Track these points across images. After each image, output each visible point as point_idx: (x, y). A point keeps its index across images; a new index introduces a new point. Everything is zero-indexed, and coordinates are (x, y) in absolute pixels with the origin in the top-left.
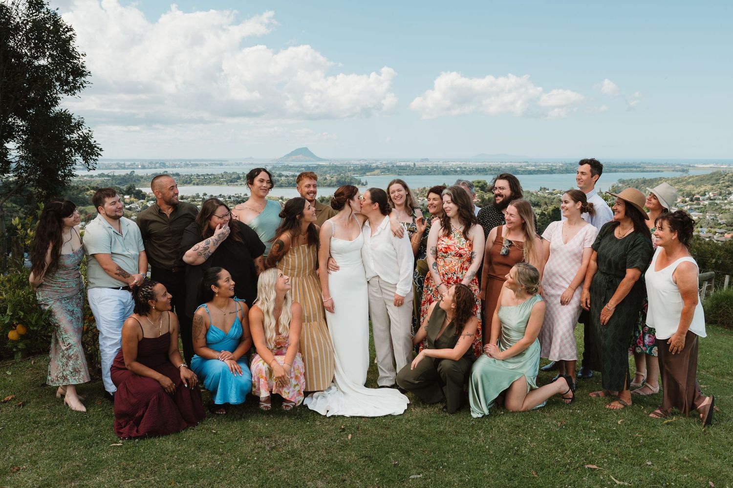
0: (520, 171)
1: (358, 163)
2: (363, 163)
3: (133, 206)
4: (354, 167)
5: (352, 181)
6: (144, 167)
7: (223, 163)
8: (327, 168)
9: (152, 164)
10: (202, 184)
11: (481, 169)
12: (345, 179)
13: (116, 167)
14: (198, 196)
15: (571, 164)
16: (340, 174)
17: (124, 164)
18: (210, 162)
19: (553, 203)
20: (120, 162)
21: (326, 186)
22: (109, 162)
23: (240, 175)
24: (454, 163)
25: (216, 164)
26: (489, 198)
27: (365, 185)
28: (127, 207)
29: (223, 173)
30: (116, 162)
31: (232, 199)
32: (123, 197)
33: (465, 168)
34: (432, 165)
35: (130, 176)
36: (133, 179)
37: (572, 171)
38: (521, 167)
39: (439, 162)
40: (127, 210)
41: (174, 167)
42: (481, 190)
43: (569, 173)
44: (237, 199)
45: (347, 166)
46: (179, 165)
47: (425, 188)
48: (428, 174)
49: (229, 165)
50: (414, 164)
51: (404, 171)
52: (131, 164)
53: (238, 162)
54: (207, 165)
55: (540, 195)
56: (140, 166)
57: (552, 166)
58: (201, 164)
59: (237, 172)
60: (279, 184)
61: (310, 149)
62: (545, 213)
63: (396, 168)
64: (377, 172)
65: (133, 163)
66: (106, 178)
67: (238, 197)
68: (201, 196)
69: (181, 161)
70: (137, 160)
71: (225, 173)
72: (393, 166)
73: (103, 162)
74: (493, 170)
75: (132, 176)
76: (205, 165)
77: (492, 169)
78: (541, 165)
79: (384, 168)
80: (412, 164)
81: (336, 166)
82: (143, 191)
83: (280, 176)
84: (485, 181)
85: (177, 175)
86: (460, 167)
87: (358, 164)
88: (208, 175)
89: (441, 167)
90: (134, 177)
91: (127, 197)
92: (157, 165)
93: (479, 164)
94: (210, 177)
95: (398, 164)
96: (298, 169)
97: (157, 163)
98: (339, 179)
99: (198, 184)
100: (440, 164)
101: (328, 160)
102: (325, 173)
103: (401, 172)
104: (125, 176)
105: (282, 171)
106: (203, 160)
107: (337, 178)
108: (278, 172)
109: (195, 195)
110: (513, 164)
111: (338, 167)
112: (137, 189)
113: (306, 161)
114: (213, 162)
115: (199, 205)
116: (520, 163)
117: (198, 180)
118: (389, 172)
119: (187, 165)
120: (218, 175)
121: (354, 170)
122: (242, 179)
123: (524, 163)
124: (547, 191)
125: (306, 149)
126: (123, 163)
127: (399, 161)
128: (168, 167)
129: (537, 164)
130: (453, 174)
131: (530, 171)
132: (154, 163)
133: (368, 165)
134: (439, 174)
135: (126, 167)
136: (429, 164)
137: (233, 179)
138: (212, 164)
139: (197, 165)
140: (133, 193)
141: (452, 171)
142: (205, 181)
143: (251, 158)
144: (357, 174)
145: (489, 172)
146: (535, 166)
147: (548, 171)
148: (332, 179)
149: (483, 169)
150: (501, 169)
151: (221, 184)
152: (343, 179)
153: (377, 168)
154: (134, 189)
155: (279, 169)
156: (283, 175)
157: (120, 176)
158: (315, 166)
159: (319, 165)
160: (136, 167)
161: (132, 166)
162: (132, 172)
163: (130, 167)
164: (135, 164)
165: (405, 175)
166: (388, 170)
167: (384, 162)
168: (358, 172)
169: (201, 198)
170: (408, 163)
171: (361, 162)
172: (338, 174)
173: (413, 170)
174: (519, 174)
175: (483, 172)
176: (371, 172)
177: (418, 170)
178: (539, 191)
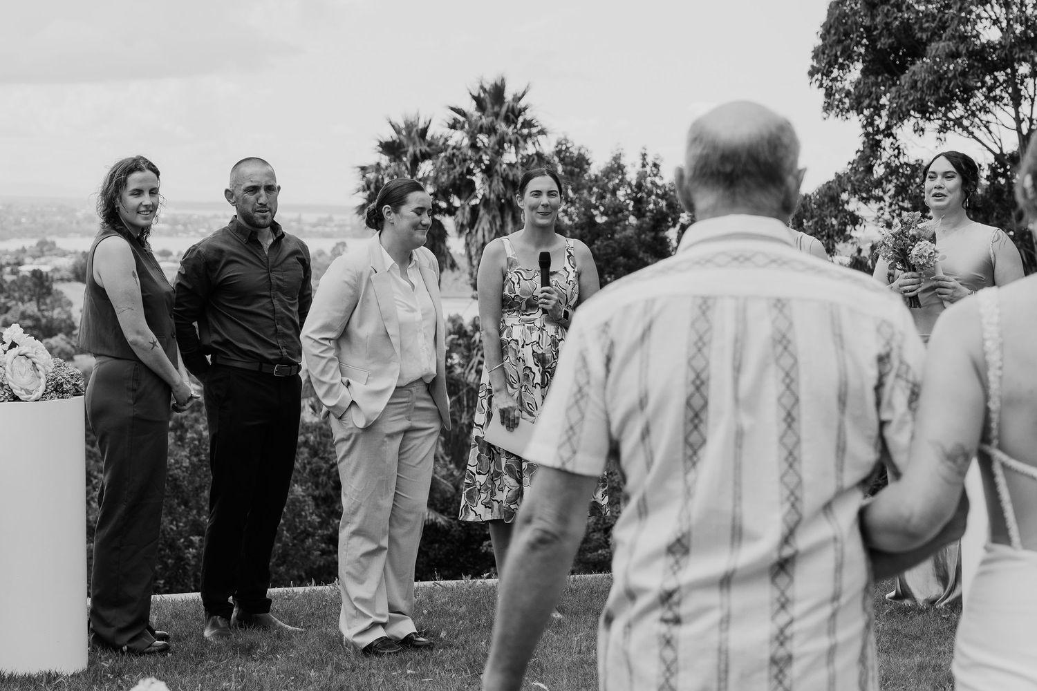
17: (299, 221)
56: (348, 229)
65: (325, 216)
126: (295, 215)
135: (307, 228)
160: (335, 229)
161: (325, 226)
162: (338, 244)
163: (320, 229)
164: (330, 219)
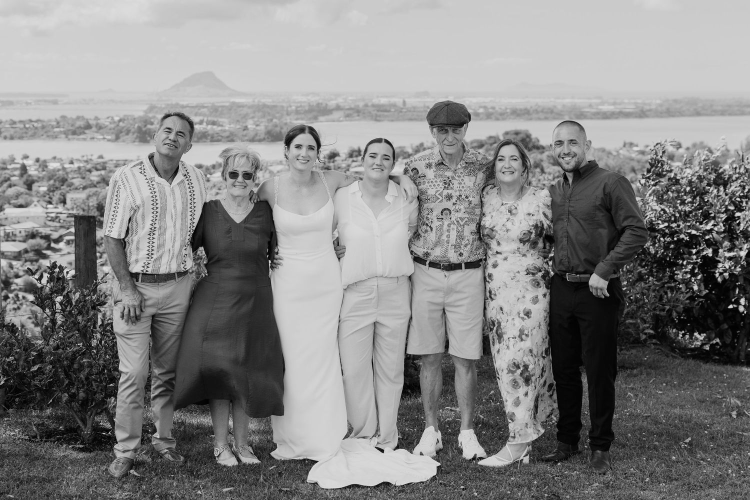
0: (588, 114)
1: (304, 99)
2: (314, 100)
4: (297, 107)
7: (59, 99)
8: (249, 108)
10: (21, 138)
11: (521, 110)
12: (282, 128)
14: (13, 161)
15: (675, 101)
16: (272, 120)
18: (34, 99)
21: (247, 140)
23: (91, 122)
24: (474, 100)
25: (45, 101)
29: (59, 119)
31: (76, 165)
33: (493, 108)
37: (678, 114)
38: (590, 106)
43: (673, 116)
44: (85, 164)
45: (284, 105)
47: (422, 144)
50: (404, 102)
51: (386, 114)
53: (87, 98)
54: (30, 104)
55: (624, 155)
57: (645, 104)
58: (17, 102)
64: (336, 115)
67: (86, 161)
68: (19, 160)
71: (63, 117)
72: (366, 105)
74: (542, 111)
76: (26, 103)
77: (540, 109)
78: (624, 103)
79: (351, 109)
80: (398, 101)
81: (265, 106)
84: (527, 131)
86: (485, 107)
87: (304, 102)
88: (31, 121)
93: (518, 102)
94: (36, 125)
95: (376, 101)
96: (196, 110)
98: (270, 128)
99: (12, 138)
101: (250, 95)
102: (244, 117)
103: (380, 116)
106: (20, 94)
107: (266, 127)
110: (576, 101)
111: (268, 107)
113: (211, 96)
114: (41, 98)
115: (14, 176)
116: (587, 99)
117: (12, 131)
118: (358, 116)
120: (50, 121)
121: (297, 112)
122: (94, 129)
123: (595, 99)
124: (635, 149)
125: (210, 75)
127: (378, 97)
129: (617, 101)
131: (605, 113)
133: (321, 104)
136: (430, 101)
137: (78, 128)
138: (39, 101)
139: (11, 103)
142: (26, 133)
143: (111, 91)
145: (534, 116)
146: (614, 104)
147: (636, 112)
148: (258, 128)
149: (526, 109)
151: (55, 137)
152: (278, 129)
153: (338, 108)
158: (227, 104)
159: (234, 103)
165: (389, 120)
166: (355, 112)
167: (350, 98)
168: (303, 116)
169: (18, 163)
170: (393, 100)
171: (309, 98)
172: (268, 120)
173: (401, 112)
174: (588, 119)
175: (524, 114)
176: (328, 115)
177: (410, 111)
178: (621, 149)
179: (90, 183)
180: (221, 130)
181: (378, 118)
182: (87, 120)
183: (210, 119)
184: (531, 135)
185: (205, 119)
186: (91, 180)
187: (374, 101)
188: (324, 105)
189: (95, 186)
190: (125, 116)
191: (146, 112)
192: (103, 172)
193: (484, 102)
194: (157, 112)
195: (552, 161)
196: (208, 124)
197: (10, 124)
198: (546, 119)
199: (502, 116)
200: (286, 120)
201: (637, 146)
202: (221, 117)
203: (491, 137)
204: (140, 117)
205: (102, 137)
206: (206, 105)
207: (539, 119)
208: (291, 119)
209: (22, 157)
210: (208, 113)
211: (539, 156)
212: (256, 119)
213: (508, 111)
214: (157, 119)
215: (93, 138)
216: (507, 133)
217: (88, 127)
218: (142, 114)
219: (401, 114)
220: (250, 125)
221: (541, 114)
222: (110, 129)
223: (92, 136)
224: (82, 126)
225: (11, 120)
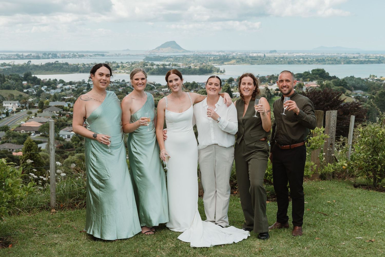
0: (353, 61)
2: (222, 54)
3: (30, 90)
4: (214, 58)
5: (213, 69)
6: (38, 58)
7: (105, 54)
8: (192, 58)
9: (46, 55)
11: (320, 59)
12: (207, 68)
13: (16, 57)
14: (84, 82)
16: (202, 64)
17: (22, 55)
18: (93, 54)
19: (380, 88)
20: (19, 54)
21: (190, 73)
22: (10, 54)
23: (119, 65)
24: (298, 54)
25: (99, 55)
26: (327, 84)
27: (223, 73)
28: (25, 91)
30: (15, 54)
32: (22, 82)
33: (307, 58)
34: (279, 56)
35: (27, 65)
36: (30, 68)
38: (354, 58)
39: (285, 53)
40: (25, 94)
41: (64, 57)
42: (320, 77)
44: (116, 84)
45: (208, 56)
46: (68, 56)
47: (273, 75)
48: (276, 64)
49: (110, 56)
50: (265, 55)
51: (256, 61)
52: (28, 55)
53: (117, 53)
54: (92, 56)
55: (369, 81)
56: (35, 57)
57: (381, 57)
58: (86, 55)
59: (117, 62)
60: (151, 72)
61: (177, 43)
62: (373, 97)
63: (249, 59)
64: (232, 61)
65: (29, 54)
66: (7, 67)
67: (117, 83)
69: (70, 52)
70: (33, 52)
72: (247, 57)
73: (5, 54)
74: (331, 60)
75: (29, 65)
76: (90, 56)
77: (329, 59)
78: (371, 56)
79: (239, 59)
80: (262, 55)
81: (199, 57)
82: (38, 78)
83: (152, 65)
84: (323, 69)
85: (67, 64)
86: (303, 58)
87: (218, 55)
88: (92, 64)
89: (287, 58)
90: (30, 66)
91: (25, 83)
92: (50, 56)
95: (251, 55)
96: (167, 59)
97: (50, 54)
99: (83, 72)
100: (286, 54)
101: (192, 52)
102: (190, 62)
103: (253, 62)
104: (23, 65)
105: (153, 61)
106: (87, 52)
107: (200, 67)
108: (150, 62)
109: (81, 81)
110: (347, 55)
111: (201, 57)
112: (33, 76)
113: (174, 53)
114: (96, 54)
115: (85, 89)
116: (353, 54)
117: (83, 69)
118: (243, 62)
119: (74, 56)
121: (214, 60)
122: (120, 68)
123: (356, 54)
125: (174, 42)
126: (21, 54)
127: (252, 53)
128: (59, 58)
129: (367, 55)
130: (297, 64)
131: (361, 61)
132: (47, 54)
133: (226, 56)
134: (285, 63)
135: (24, 57)
136: (276, 55)
137: (113, 67)
138: (96, 55)
139: (83, 56)
140: (30, 79)
141: (296, 61)
143: (128, 50)
144: (216, 63)
145: (328, 62)
146: (365, 57)
147: (376, 61)
148: (196, 67)
149: (322, 59)
150: (337, 60)
152: (205, 68)
153: (233, 58)
154: (31, 76)
155: (151, 59)
156: (154, 65)
157: (18, 65)
158: (182, 56)
159: (184, 55)
160: (32, 57)
161: (29, 56)
162: (29, 61)
163: (28, 57)
164: (31, 55)
165: (257, 64)
166: (242, 60)
167: (239, 53)
168: (217, 62)
169: (86, 83)
170: (259, 54)
171: (220, 53)
172: (200, 64)
173: (263, 60)
174: (352, 64)
175: (322, 61)
176: (228, 61)
177: (267, 60)
178: (369, 78)
179: (118, 92)
180: (179, 68)
181: (252, 63)
182: (117, 63)
183: (173, 63)
184: (325, 71)
185: (171, 63)
186: (119, 91)
187: (250, 55)
188: (227, 57)
189: (121, 94)
190: (135, 62)
191: (144, 60)
192: (125, 88)
193: (303, 56)
194: (149, 60)
195: (335, 84)
196: (172, 66)
197: (82, 66)
198: (332, 64)
199: (311, 62)
200: (209, 63)
201: (377, 77)
202: (179, 62)
203: (306, 72)
204: (141, 62)
205: (124, 71)
206: (171, 57)
207: (329, 64)
208: (211, 63)
209: (88, 80)
210: (173, 60)
211: (329, 82)
212: (195, 63)
213: (314, 60)
214: (149, 63)
215: (120, 72)
216: (313, 70)
217: (118, 67)
218: (142, 61)
219: (263, 61)
220: (192, 66)
221: (330, 61)
222: (128, 68)
223: (120, 71)
224: (115, 66)
225: (83, 63)
